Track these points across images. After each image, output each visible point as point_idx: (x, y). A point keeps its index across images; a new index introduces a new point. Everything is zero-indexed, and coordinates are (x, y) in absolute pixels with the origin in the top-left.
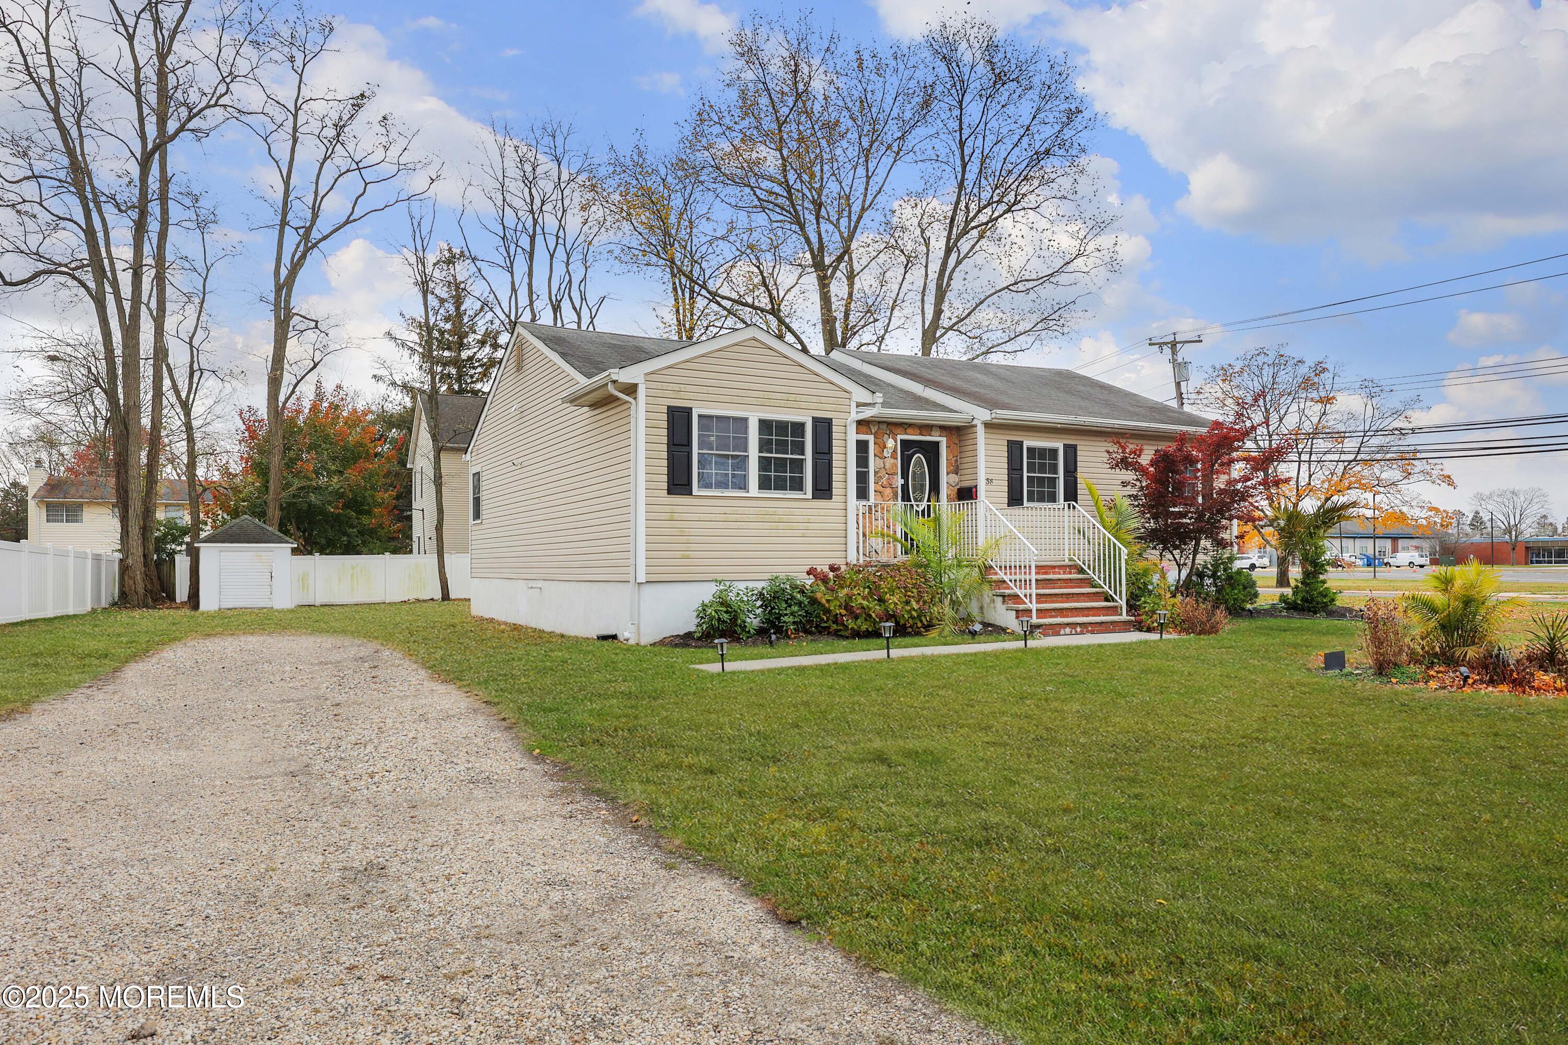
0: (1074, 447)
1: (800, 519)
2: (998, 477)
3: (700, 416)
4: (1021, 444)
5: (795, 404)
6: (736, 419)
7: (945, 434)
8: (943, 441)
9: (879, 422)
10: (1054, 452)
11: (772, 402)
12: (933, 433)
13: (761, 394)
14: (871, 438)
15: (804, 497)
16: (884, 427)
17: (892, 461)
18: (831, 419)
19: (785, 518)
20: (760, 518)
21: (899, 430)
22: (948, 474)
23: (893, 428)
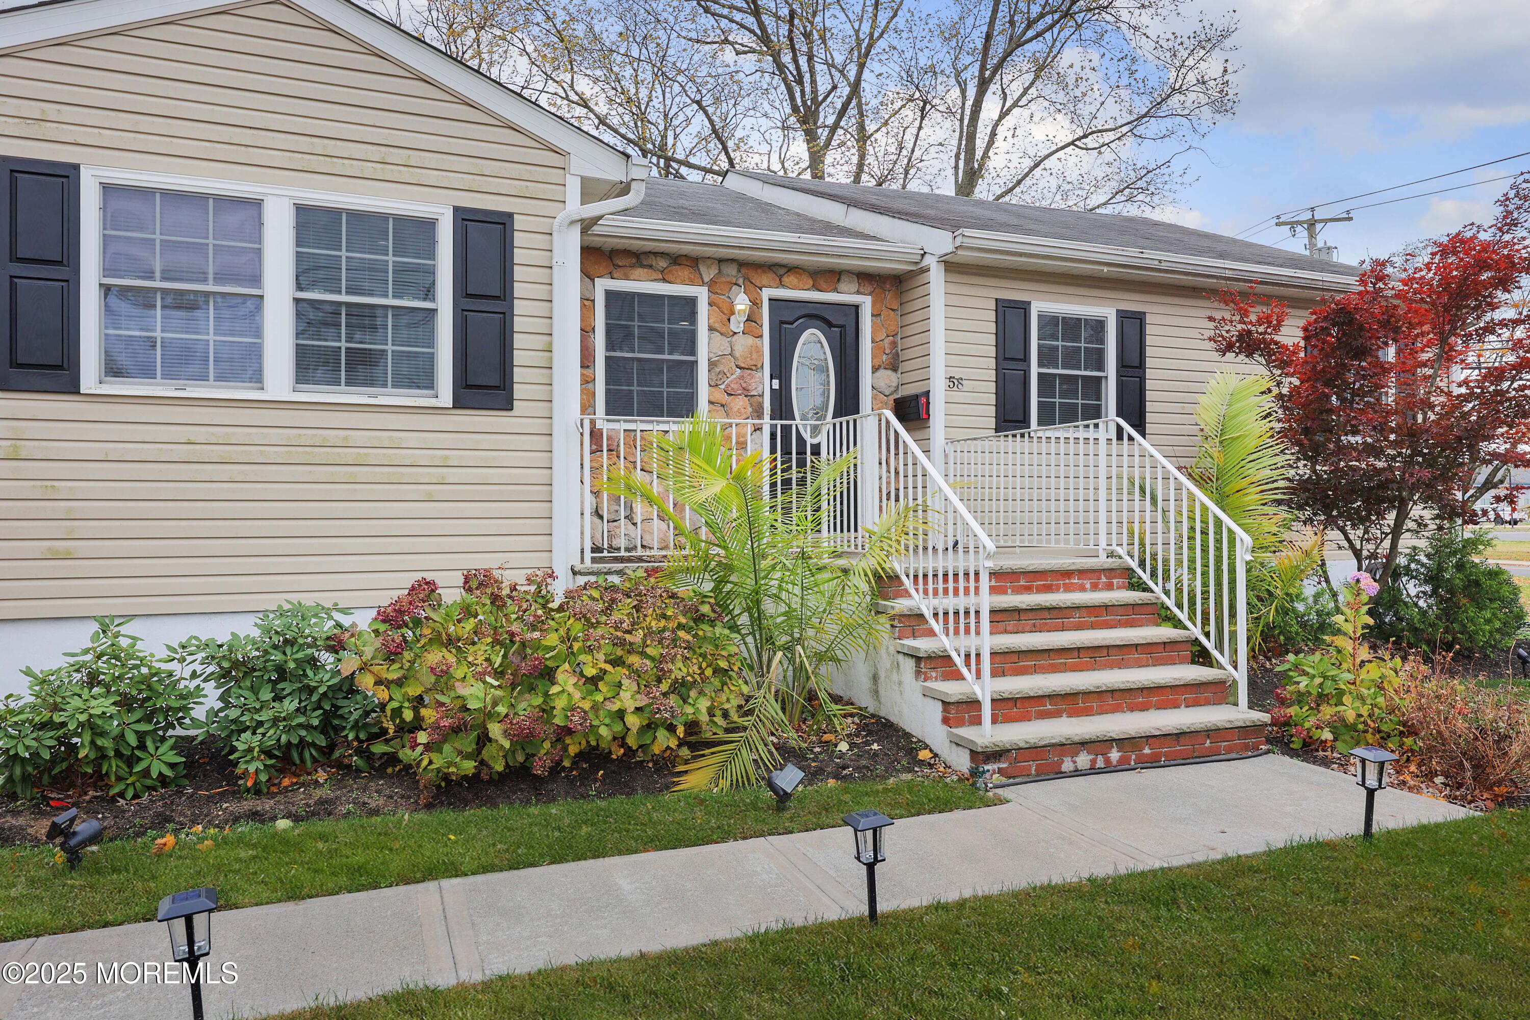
0: (1139, 319)
1: (422, 456)
2: (972, 373)
3: (108, 190)
4: (1024, 308)
5: (406, 174)
6: (226, 202)
7: (869, 289)
8: (866, 303)
9: (721, 261)
10: (1099, 325)
11: (338, 166)
12: (842, 286)
13: (304, 143)
14: (702, 294)
15: (433, 402)
16: (732, 270)
17: (750, 340)
18: (510, 216)
19: (375, 455)
20: (297, 454)
21: (765, 278)
22: (875, 369)
23: (751, 274)
